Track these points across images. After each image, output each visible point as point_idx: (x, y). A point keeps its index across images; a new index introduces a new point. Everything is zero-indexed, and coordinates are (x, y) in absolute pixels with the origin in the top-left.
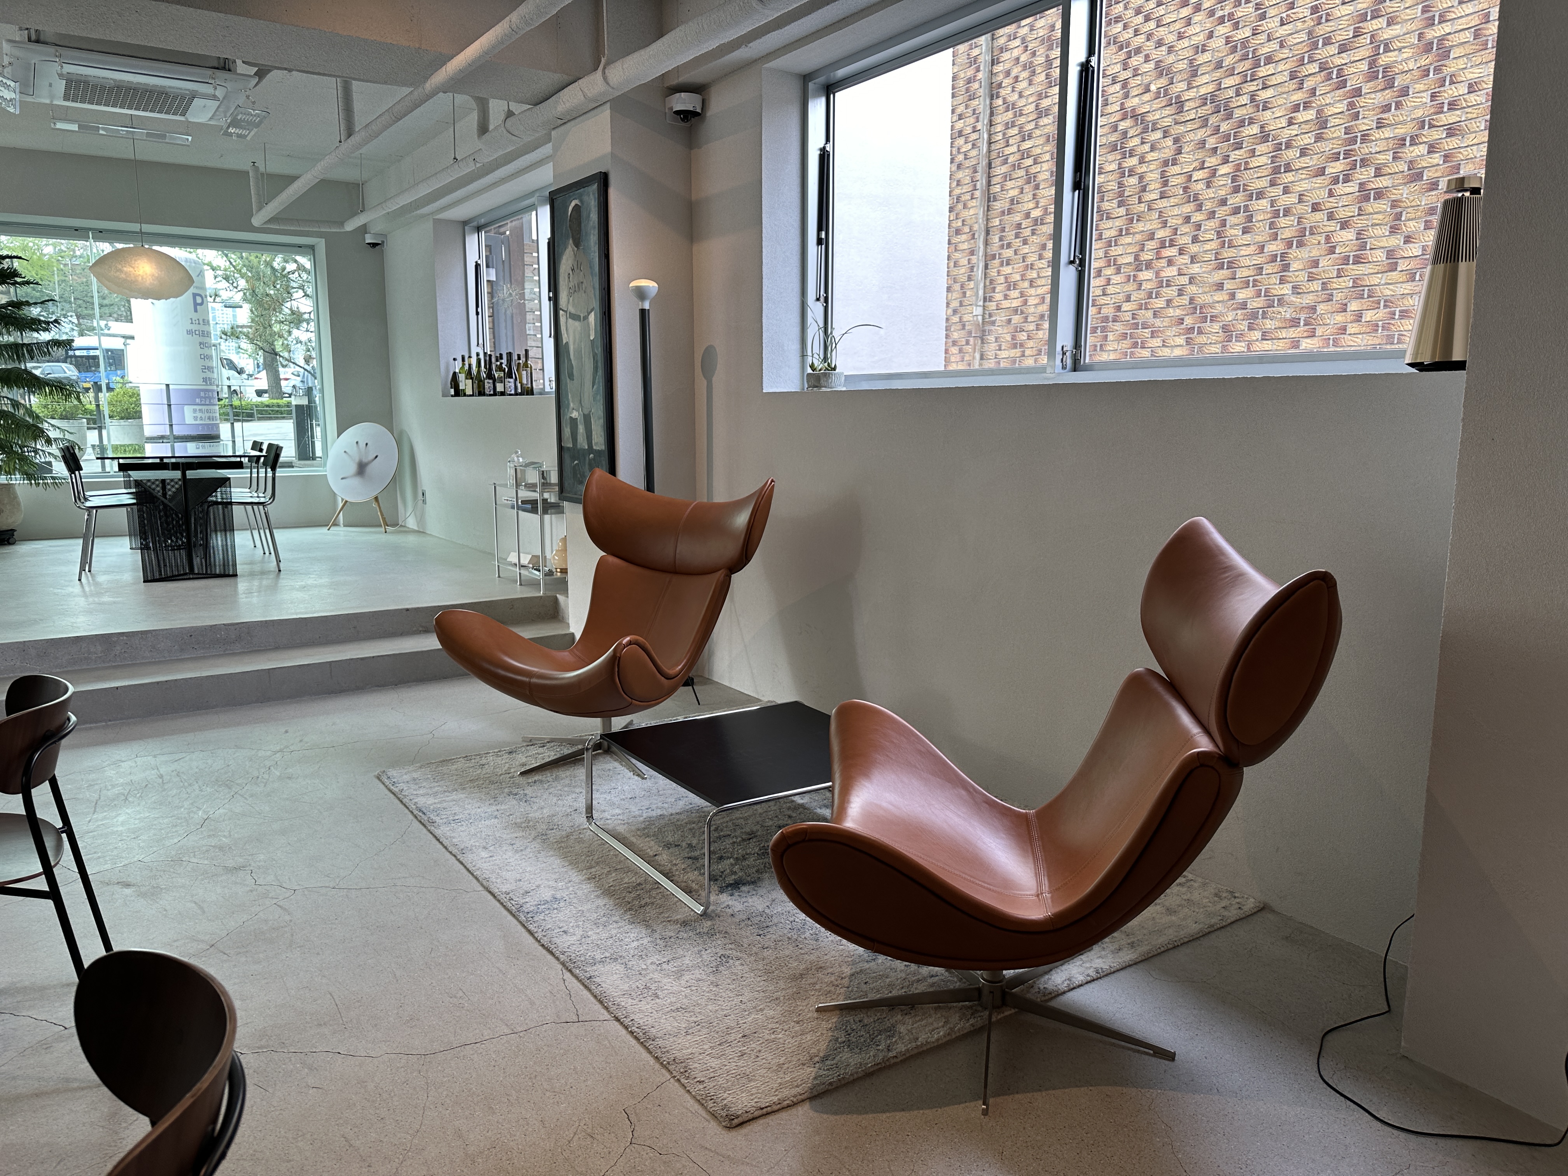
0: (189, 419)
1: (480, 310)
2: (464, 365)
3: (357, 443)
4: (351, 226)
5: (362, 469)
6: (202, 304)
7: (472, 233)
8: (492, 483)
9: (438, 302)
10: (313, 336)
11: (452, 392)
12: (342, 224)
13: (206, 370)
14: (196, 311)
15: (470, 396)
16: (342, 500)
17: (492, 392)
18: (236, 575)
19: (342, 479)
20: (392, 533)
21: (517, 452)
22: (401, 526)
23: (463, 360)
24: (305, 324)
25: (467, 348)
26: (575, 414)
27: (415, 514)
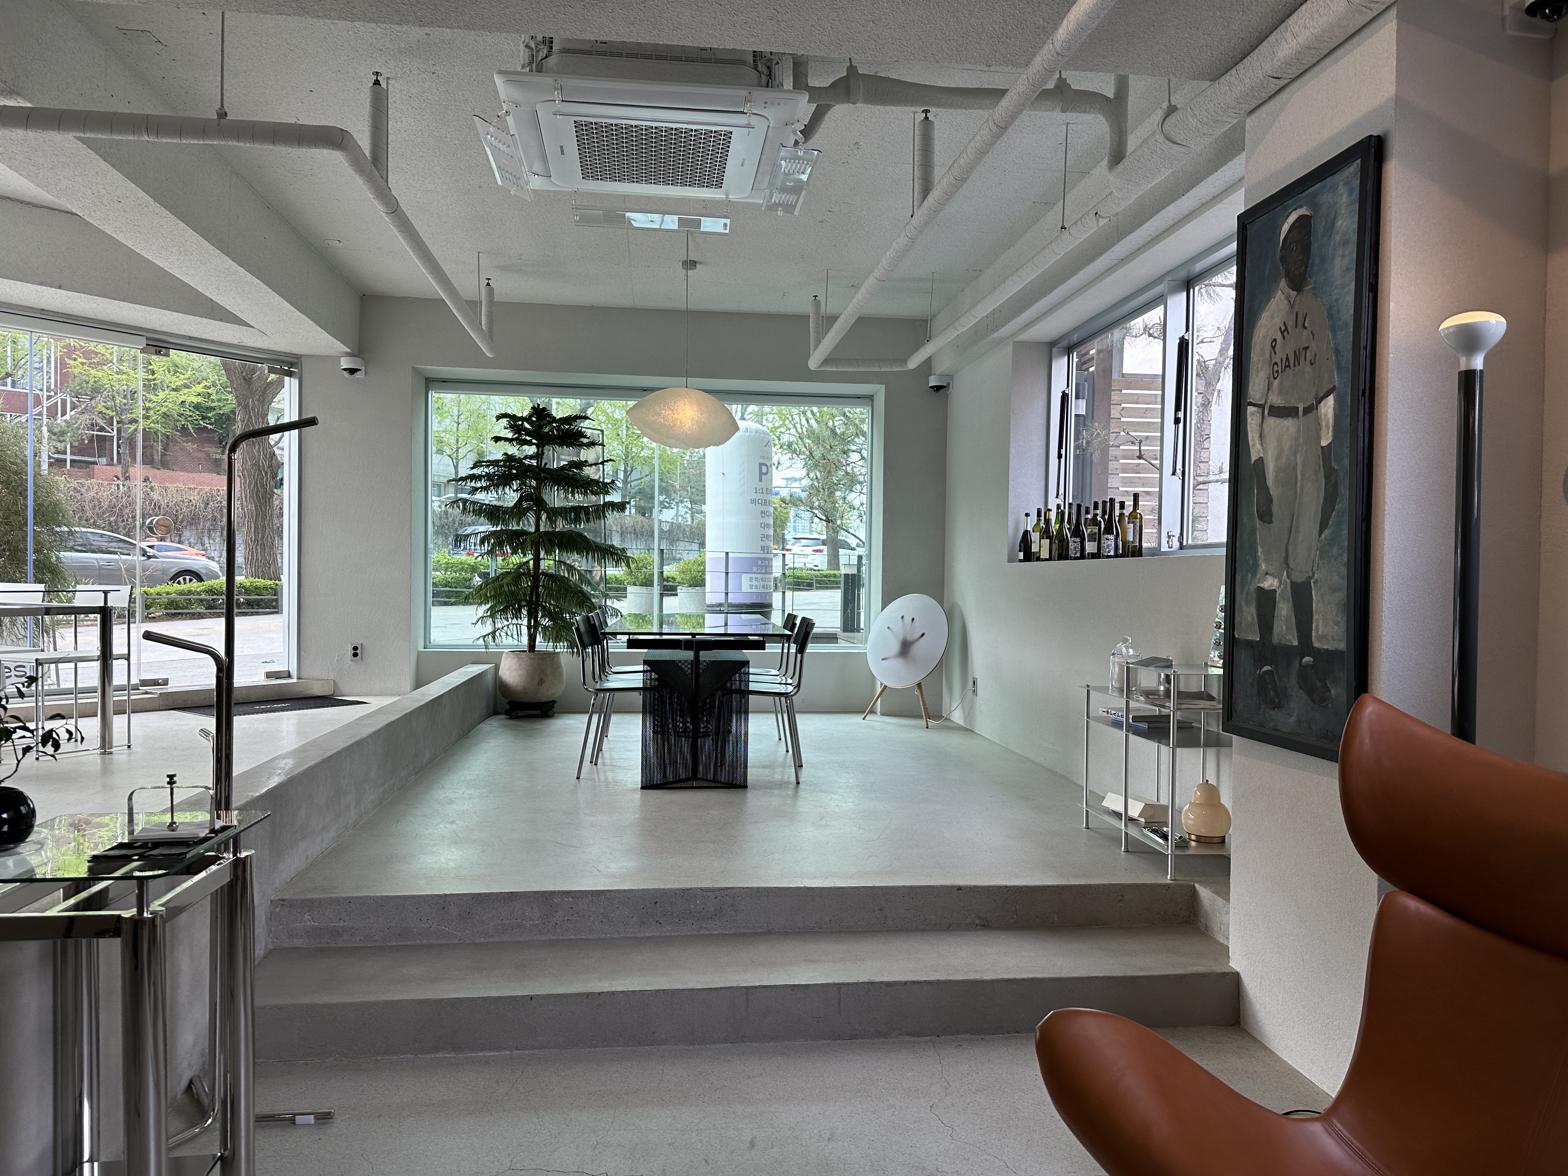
0: (745, 588)
1: (1063, 451)
2: (1039, 520)
3: (902, 617)
4: (913, 363)
5: (906, 648)
6: (766, 474)
7: (1061, 355)
8: (1085, 684)
9: (1012, 445)
10: (864, 498)
11: (1021, 555)
12: (904, 361)
13: (765, 539)
14: (761, 480)
15: (1046, 560)
16: (882, 684)
17: (1078, 555)
18: (746, 787)
19: (883, 659)
20: (934, 728)
21: (1126, 641)
22: (946, 719)
23: (1039, 515)
24: (858, 487)
25: (1043, 500)
26: (1269, 583)
27: (963, 707)
